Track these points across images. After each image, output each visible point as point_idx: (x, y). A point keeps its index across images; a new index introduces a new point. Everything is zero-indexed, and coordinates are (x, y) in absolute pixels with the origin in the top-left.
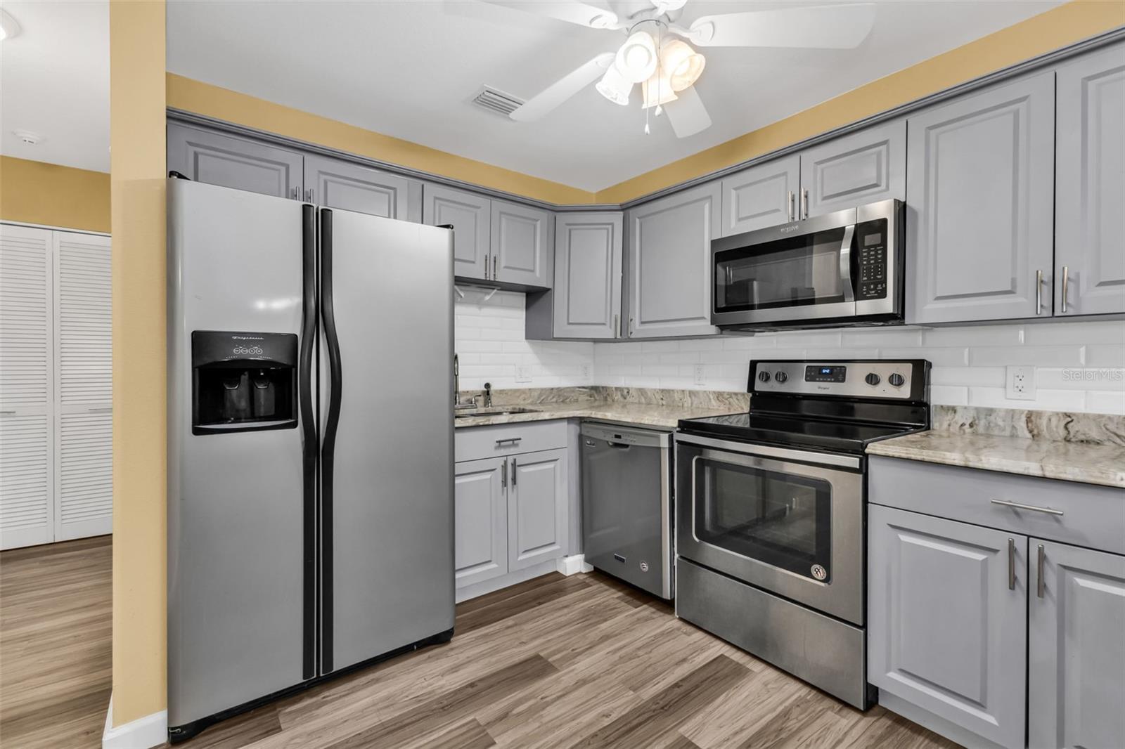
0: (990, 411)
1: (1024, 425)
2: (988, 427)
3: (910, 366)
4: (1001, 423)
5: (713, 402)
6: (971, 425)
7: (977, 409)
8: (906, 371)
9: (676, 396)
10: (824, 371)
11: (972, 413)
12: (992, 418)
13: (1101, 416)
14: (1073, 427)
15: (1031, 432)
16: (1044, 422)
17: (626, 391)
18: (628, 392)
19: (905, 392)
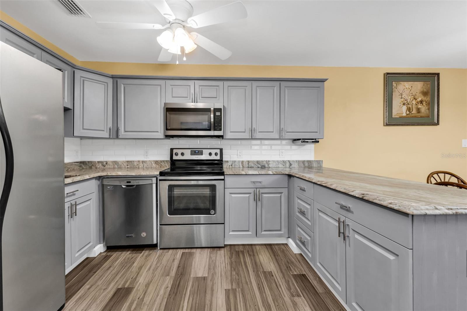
0: (235, 161)
1: (241, 164)
2: (235, 166)
3: (219, 150)
4: (237, 164)
5: (154, 165)
6: (231, 165)
7: (232, 161)
8: (218, 151)
9: (135, 164)
10: (196, 152)
11: (232, 162)
12: (235, 163)
13: (253, 161)
14: (249, 164)
15: (242, 166)
16: (245, 163)
17: (105, 163)
18: (107, 163)
19: (218, 158)
